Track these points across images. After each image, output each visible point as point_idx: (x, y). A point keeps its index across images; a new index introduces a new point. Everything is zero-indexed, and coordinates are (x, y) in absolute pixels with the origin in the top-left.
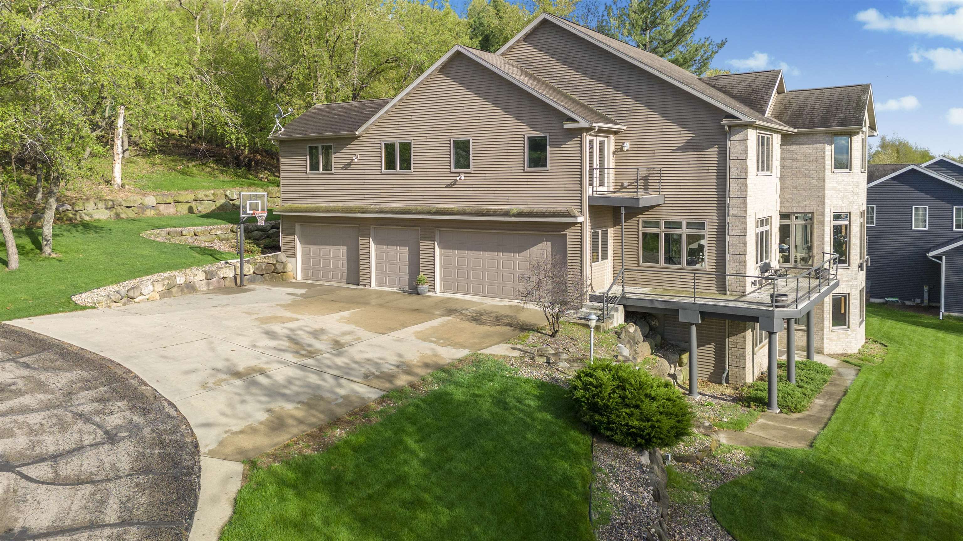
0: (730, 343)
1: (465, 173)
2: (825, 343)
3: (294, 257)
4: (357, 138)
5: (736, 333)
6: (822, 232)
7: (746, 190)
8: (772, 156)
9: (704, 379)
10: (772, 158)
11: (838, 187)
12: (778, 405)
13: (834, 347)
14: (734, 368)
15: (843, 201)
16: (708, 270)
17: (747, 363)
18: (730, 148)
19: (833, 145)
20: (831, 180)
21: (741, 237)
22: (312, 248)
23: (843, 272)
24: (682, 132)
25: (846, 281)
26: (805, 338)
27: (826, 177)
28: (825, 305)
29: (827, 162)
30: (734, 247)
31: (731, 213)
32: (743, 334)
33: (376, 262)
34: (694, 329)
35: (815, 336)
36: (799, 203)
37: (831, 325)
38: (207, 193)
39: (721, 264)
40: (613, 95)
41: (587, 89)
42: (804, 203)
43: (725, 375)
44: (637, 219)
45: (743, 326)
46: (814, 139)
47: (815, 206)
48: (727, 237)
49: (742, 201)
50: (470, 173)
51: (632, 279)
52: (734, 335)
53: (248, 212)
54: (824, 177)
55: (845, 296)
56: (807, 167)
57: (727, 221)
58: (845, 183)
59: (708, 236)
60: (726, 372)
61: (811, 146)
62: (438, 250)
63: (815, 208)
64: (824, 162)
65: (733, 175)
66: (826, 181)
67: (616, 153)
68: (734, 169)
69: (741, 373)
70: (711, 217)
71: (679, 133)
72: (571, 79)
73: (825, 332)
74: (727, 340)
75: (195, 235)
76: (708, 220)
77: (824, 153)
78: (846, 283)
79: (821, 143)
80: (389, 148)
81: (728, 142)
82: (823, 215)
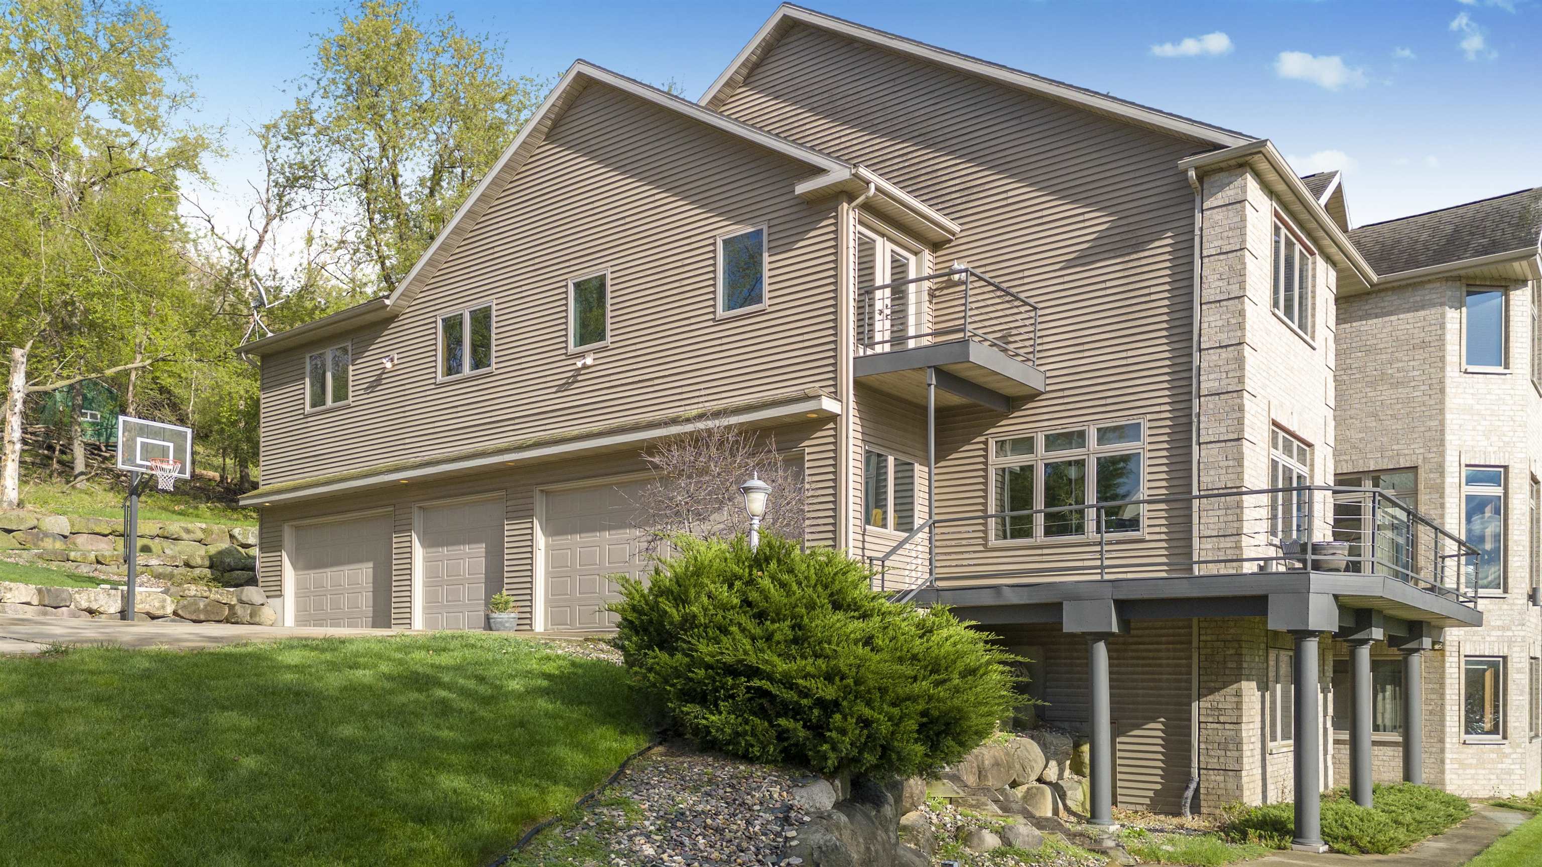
0: (1203, 712)
1: (595, 351)
2: (1447, 772)
3: (280, 596)
4: (393, 318)
5: (1217, 685)
6: (1439, 511)
7: (1241, 326)
8: (1314, 304)
9: (1139, 808)
10: (1314, 309)
11: (1478, 407)
12: (1323, 833)
13: (1469, 782)
14: (1214, 777)
15: (1488, 439)
16: (1148, 537)
17: (1245, 760)
18: (1201, 229)
19: (1464, 309)
20: (1460, 390)
21: (1229, 444)
22: (312, 574)
23: (1491, 607)
24: (1087, 216)
25: (1499, 628)
26: (1399, 763)
27: (1448, 381)
28: (1448, 681)
29: (1449, 347)
30: (1212, 472)
31: (1205, 387)
32: (1235, 686)
33: (426, 585)
34: (1101, 651)
35: (1423, 756)
36: (1382, 450)
37: (1463, 729)
38: (190, 526)
39: (1180, 520)
40: (932, 162)
41: (876, 161)
42: (1395, 447)
43: (1190, 793)
44: (982, 439)
45: (1234, 665)
46: (1418, 298)
47: (1422, 451)
48: (1195, 448)
49: (1231, 356)
50: (605, 349)
51: (953, 543)
52: (1212, 691)
53: (138, 461)
54: (1442, 382)
55: (1494, 666)
56: (1400, 365)
57: (1195, 410)
58: (1494, 397)
59: (1148, 455)
60: (1193, 786)
61: (1409, 315)
62: (540, 539)
63: (1421, 457)
64: (1442, 347)
65: (1210, 294)
66: (1448, 390)
67: (937, 293)
68: (1211, 278)
69: (1231, 785)
70: (1157, 409)
71: (1081, 218)
72: (842, 146)
73: (1448, 745)
74: (1195, 705)
75: (98, 562)
76: (1149, 417)
77: (1442, 326)
78: (1500, 633)
79: (1434, 305)
80: (452, 326)
81: (1198, 216)
82: (1441, 470)
